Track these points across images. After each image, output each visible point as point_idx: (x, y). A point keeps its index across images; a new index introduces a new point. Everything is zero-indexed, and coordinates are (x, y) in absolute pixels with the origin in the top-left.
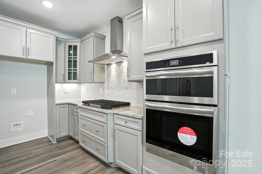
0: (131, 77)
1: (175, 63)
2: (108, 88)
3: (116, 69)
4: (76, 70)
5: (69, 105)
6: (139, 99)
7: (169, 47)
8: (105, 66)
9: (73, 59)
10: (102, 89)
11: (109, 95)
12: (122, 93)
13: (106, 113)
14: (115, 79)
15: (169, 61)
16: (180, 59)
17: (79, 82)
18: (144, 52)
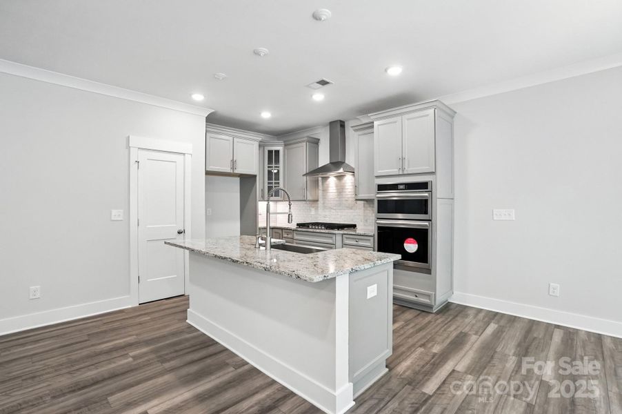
0: (360, 195)
1: (402, 187)
2: (325, 207)
3: (336, 184)
4: (278, 183)
5: (274, 230)
6: (366, 221)
7: (397, 173)
8: (319, 178)
9: (274, 169)
10: (314, 209)
11: (325, 217)
12: (344, 214)
13: (335, 234)
14: (335, 197)
15: (397, 185)
16: (406, 184)
17: (282, 199)
18: (375, 175)
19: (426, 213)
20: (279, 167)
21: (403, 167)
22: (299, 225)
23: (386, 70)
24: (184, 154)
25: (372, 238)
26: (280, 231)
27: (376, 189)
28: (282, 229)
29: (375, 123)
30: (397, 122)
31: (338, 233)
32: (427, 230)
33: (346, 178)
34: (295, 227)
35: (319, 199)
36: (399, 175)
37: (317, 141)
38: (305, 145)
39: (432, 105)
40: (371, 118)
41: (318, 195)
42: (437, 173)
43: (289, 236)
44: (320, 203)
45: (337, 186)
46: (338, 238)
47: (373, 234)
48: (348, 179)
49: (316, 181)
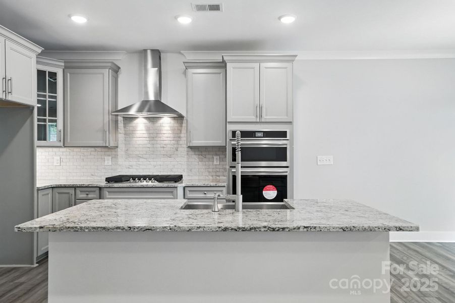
0: (194, 142)
1: (259, 134)
2: (128, 155)
3: (147, 127)
4: (55, 121)
5: (55, 190)
6: (190, 170)
7: (255, 121)
8: (120, 119)
9: (48, 99)
10: (110, 158)
11: (129, 167)
12: (159, 163)
13: (176, 187)
14: (146, 142)
15: (255, 132)
16: (264, 132)
17: (62, 144)
18: (228, 120)
19: (286, 160)
20: (55, 97)
21: (261, 116)
22: (109, 180)
23: (280, 18)
25: (224, 189)
26: (72, 191)
27: (230, 135)
28: (75, 187)
29: (228, 65)
30: (254, 68)
31: (180, 186)
32: (286, 176)
33: (162, 121)
34: (103, 183)
35: (119, 146)
36: (256, 122)
37: (116, 70)
38: (107, 73)
39: (291, 59)
40: (225, 58)
41: (116, 140)
42: (294, 123)
43: (90, 196)
44: (121, 151)
45: (148, 129)
46: (180, 191)
47: (225, 184)
48: (166, 122)
49: (116, 122)
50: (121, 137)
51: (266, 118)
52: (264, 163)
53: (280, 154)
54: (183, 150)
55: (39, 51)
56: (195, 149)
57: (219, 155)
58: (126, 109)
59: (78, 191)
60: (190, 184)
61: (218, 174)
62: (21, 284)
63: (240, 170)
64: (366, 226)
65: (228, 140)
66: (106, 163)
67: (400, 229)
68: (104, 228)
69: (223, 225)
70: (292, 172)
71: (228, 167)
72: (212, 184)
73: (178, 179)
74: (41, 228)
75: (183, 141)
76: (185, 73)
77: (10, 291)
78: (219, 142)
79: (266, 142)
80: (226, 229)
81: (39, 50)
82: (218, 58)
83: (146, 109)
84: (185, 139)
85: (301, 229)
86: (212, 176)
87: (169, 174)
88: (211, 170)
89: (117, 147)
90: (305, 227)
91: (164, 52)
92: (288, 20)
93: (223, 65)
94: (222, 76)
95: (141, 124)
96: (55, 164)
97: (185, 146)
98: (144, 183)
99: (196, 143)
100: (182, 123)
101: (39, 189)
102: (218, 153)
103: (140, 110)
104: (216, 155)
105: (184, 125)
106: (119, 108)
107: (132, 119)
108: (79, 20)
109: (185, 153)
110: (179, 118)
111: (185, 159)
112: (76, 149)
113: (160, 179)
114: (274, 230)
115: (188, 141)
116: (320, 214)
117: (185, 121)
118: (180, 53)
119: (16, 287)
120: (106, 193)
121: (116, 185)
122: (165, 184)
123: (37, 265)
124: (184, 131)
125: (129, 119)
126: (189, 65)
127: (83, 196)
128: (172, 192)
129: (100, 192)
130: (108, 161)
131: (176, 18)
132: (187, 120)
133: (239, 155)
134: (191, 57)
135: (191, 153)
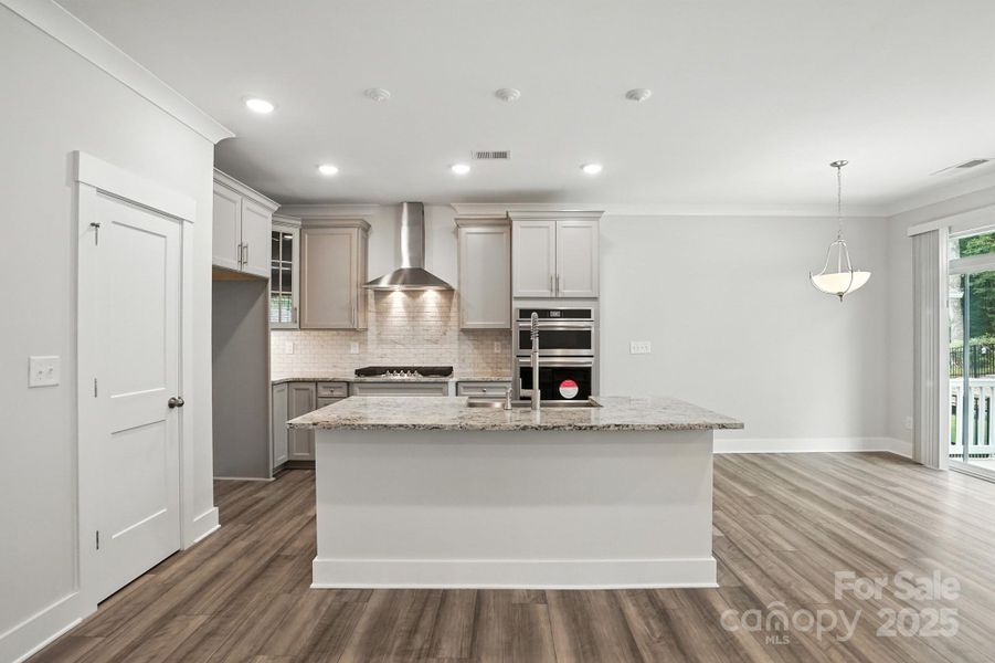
0: (468, 323)
1: (556, 314)
2: (381, 341)
3: (405, 303)
4: (290, 296)
5: (292, 385)
6: (463, 360)
7: (549, 296)
8: (370, 292)
9: (281, 268)
10: (357, 344)
11: (383, 356)
12: (421, 351)
13: (447, 383)
14: (404, 323)
15: (549, 311)
16: (561, 311)
17: (297, 326)
18: (514, 295)
19: (590, 348)
20: (290, 266)
21: (557, 290)
22: (359, 372)
23: (582, 167)
24: (181, 221)
25: (509, 385)
26: (312, 387)
27: (516, 315)
28: (316, 382)
29: (515, 223)
30: (548, 227)
31: (452, 380)
32: (590, 368)
33: (425, 295)
34: (353, 377)
35: (370, 328)
36: (551, 299)
37: (366, 229)
38: (356, 233)
39: (596, 215)
40: (511, 215)
41: (366, 321)
42: (601, 299)
43: (336, 393)
44: (371, 335)
45: (407, 307)
46: (452, 388)
47: (511, 379)
48: (431, 296)
49: (366, 296)
50: (371, 316)
51: (564, 292)
52: (559, 352)
53: (582, 340)
54: (453, 333)
55: (276, 209)
56: (467, 332)
57: (500, 341)
58: (377, 281)
59: (320, 386)
60: (464, 378)
61: (499, 365)
62: (262, 499)
63: (538, 360)
64: (685, 424)
65: (514, 321)
66: (352, 351)
67: (723, 427)
68: (385, 426)
69: (522, 424)
70: (598, 362)
71: (514, 357)
72: (493, 378)
73: (447, 371)
74: (314, 424)
75: (453, 322)
76: (456, 232)
77: (251, 506)
78: (502, 324)
79: (562, 324)
80: (525, 428)
81: (275, 207)
82: (500, 212)
83: (400, 280)
84: (456, 319)
85: (612, 428)
86: (492, 368)
87: (434, 365)
88: (490, 360)
89: (366, 329)
90: (616, 425)
91: (428, 204)
92: (593, 170)
93: (507, 223)
94: (505, 236)
95: (397, 298)
96: (287, 352)
97: (456, 328)
98: (398, 377)
99: (471, 324)
100: (450, 299)
101: (273, 384)
102: (500, 338)
103: (393, 281)
104: (497, 340)
105: (455, 300)
106: (369, 280)
107: (385, 293)
108: (328, 170)
109: (456, 337)
110: (448, 291)
111: (456, 346)
112: (313, 333)
113: (426, 372)
114: (580, 428)
115: (460, 321)
116: (634, 412)
117: (455, 297)
118: (450, 206)
119: (257, 502)
120: (356, 388)
121: (369, 379)
122: (432, 379)
123: (273, 479)
124: (454, 309)
125: (382, 294)
126: (460, 223)
127: (326, 393)
128: (441, 389)
129: (348, 388)
130: (355, 349)
131: (450, 166)
132: (459, 295)
133: (536, 342)
134: (464, 211)
135: (463, 337)
